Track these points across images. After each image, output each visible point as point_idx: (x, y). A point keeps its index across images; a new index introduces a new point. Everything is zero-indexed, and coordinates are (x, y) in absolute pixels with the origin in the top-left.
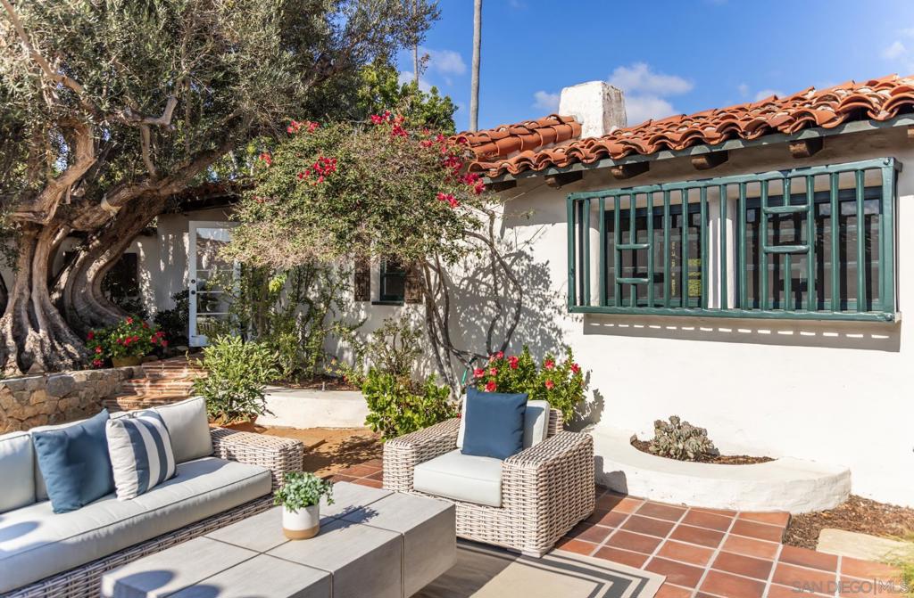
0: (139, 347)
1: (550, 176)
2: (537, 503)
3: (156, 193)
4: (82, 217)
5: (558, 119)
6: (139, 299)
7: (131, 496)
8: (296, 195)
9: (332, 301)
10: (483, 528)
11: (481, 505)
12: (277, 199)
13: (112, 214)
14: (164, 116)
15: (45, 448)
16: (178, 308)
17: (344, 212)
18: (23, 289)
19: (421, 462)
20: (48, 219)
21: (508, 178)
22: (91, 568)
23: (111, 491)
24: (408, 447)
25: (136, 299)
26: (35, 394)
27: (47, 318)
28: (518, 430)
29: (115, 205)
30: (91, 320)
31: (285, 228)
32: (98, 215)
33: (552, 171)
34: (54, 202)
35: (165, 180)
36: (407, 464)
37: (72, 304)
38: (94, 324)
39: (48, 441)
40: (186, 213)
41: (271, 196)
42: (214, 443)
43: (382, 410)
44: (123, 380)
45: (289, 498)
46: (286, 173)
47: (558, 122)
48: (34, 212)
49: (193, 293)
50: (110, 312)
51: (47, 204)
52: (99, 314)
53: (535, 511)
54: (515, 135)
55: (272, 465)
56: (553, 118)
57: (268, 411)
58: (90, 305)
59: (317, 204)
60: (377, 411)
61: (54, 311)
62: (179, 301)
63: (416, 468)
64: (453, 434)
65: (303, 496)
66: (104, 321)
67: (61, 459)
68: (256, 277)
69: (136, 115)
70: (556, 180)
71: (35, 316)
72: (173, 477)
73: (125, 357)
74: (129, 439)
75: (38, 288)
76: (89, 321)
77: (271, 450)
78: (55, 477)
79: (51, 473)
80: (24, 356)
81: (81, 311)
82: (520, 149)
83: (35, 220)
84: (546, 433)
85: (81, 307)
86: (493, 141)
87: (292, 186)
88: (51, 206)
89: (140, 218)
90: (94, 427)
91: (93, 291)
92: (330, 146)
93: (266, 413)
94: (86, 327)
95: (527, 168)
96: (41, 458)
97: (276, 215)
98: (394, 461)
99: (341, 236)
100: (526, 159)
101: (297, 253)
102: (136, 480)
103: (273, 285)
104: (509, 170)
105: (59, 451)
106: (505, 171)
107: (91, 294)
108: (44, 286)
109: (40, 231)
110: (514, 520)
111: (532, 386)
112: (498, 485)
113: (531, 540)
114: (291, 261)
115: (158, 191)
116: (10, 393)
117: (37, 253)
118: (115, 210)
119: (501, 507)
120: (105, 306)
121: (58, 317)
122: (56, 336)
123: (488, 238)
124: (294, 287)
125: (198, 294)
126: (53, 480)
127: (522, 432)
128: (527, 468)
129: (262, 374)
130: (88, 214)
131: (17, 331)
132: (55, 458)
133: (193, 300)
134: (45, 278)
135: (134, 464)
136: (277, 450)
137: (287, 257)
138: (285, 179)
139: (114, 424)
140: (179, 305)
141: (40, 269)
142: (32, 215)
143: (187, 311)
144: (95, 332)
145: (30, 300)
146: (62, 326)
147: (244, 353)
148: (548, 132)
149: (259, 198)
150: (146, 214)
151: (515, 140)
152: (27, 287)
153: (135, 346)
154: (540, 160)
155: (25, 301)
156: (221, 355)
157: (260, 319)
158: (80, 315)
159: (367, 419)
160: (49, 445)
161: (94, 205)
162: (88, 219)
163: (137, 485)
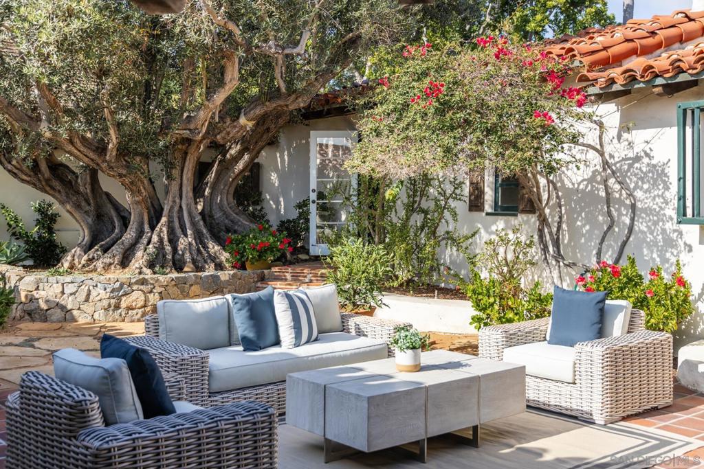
0: (269, 252)
1: (657, 86)
2: (602, 379)
3: (285, 108)
4: (224, 132)
5: (687, 16)
6: (262, 208)
7: (291, 347)
8: (409, 114)
9: (445, 211)
10: (559, 400)
11: (557, 382)
12: (394, 116)
13: (248, 129)
14: (300, 46)
15: (238, 306)
16: (299, 218)
17: (452, 128)
18: (175, 197)
19: (511, 346)
20: (201, 135)
21: (616, 87)
22: (270, 387)
23: (277, 343)
24: (499, 333)
25: (259, 208)
26: (193, 288)
27: (193, 224)
28: (596, 323)
29: (251, 120)
30: (226, 226)
31: (400, 144)
32: (237, 129)
33: (659, 81)
34: (206, 120)
35: (294, 96)
36: (498, 346)
37: (211, 211)
38: (228, 230)
39: (240, 302)
40: (307, 122)
41: (389, 114)
42: (343, 322)
43: (484, 309)
44: (257, 282)
45: (399, 342)
46: (402, 95)
47: (687, 20)
48: (190, 130)
49: (314, 202)
50: (241, 220)
51: (200, 123)
52: (232, 221)
53: (601, 385)
54: (632, 40)
55: (388, 339)
56: (680, 15)
57: (384, 304)
58: (225, 213)
59: (427, 122)
60: (480, 310)
61: (198, 218)
62: (301, 210)
63: (505, 350)
64: (543, 328)
65: (409, 341)
66: (236, 227)
67: (248, 314)
68: (371, 187)
69: (278, 48)
70: (663, 88)
71: (184, 221)
72: (316, 340)
73: (257, 261)
74: (288, 306)
75: (186, 197)
76: (224, 228)
77: (387, 328)
78: (245, 326)
79: (242, 324)
80: (177, 257)
81: (217, 218)
82: (636, 53)
83: (191, 136)
84: (626, 329)
85: (218, 215)
86: (605, 49)
87: (406, 106)
88: (203, 124)
89: (268, 129)
90: (265, 296)
91: (227, 200)
92: (440, 69)
93: (383, 306)
94: (222, 233)
95: (633, 79)
96: (236, 313)
97: (392, 132)
98: (488, 344)
99: (448, 150)
100: (632, 70)
101: (409, 166)
102: (294, 336)
103: (388, 194)
104: (616, 80)
105: (247, 308)
106: (612, 81)
107: (225, 203)
108: (191, 194)
109: (190, 145)
110: (583, 393)
111: (633, 295)
112: (572, 364)
113: (597, 410)
114: (404, 173)
115: (287, 106)
116: (175, 285)
117: (187, 164)
118: (250, 125)
119: (574, 383)
120: (236, 214)
121: (201, 223)
122: (200, 239)
123: (598, 147)
124: (409, 196)
125: (318, 204)
126: (244, 328)
127: (600, 325)
128: (595, 349)
129: (380, 270)
130: (228, 130)
131: (171, 234)
132: (244, 313)
133: (313, 208)
134: (192, 187)
135: (292, 324)
136: (392, 328)
137: (402, 168)
138: (400, 100)
139: (279, 294)
140: (300, 214)
141: (188, 180)
142: (188, 132)
143: (307, 221)
144: (233, 237)
145: (181, 207)
146: (205, 231)
147: (364, 253)
148: (672, 32)
149: (378, 117)
150: (273, 126)
151: (630, 45)
152: (178, 196)
153: (266, 251)
154: (645, 70)
155: (176, 209)
156: (346, 255)
157: (376, 228)
158: (217, 222)
159: (472, 319)
160: (242, 304)
161: (234, 121)
162: (228, 133)
163: (294, 340)
